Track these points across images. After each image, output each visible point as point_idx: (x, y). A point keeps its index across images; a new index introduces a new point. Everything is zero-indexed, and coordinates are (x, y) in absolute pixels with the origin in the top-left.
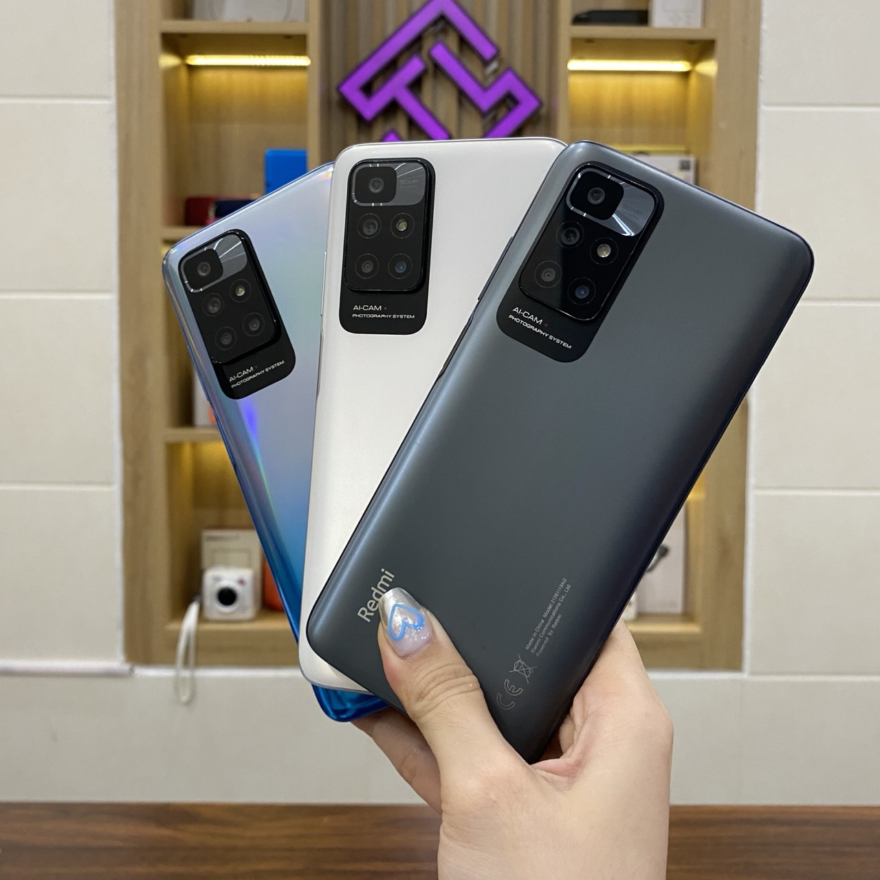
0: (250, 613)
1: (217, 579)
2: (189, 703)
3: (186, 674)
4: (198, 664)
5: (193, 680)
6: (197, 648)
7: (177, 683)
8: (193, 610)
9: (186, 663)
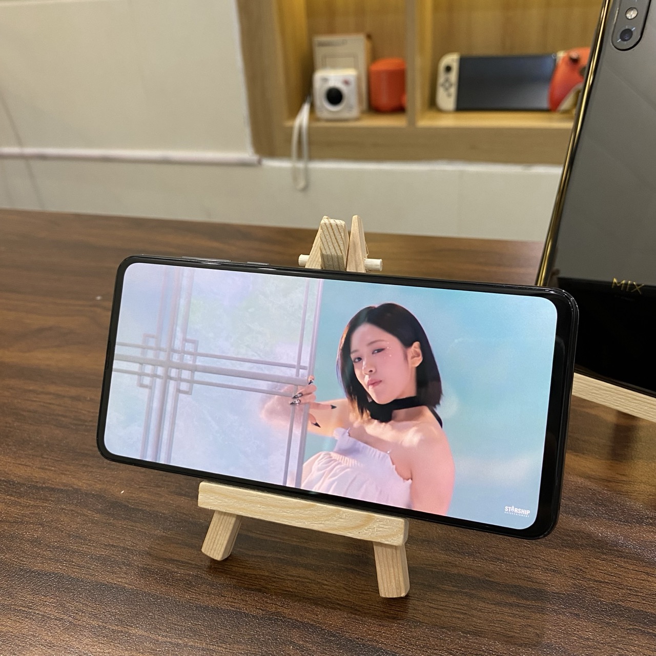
0: (355, 113)
1: (325, 80)
2: (305, 189)
3: (301, 165)
4: (311, 158)
5: (307, 171)
6: (310, 143)
7: (295, 173)
8: (306, 109)
9: (300, 156)
